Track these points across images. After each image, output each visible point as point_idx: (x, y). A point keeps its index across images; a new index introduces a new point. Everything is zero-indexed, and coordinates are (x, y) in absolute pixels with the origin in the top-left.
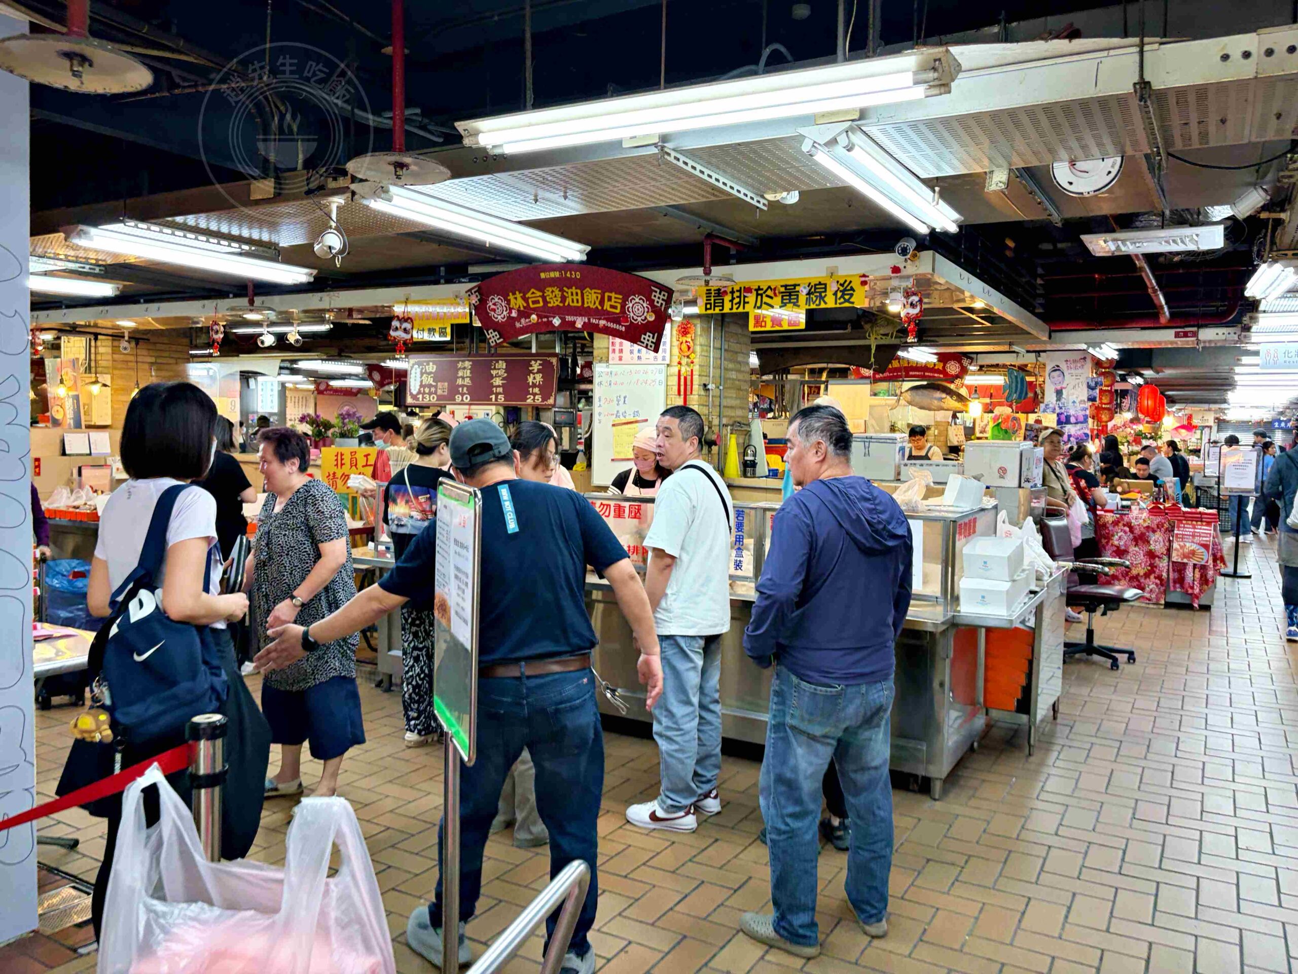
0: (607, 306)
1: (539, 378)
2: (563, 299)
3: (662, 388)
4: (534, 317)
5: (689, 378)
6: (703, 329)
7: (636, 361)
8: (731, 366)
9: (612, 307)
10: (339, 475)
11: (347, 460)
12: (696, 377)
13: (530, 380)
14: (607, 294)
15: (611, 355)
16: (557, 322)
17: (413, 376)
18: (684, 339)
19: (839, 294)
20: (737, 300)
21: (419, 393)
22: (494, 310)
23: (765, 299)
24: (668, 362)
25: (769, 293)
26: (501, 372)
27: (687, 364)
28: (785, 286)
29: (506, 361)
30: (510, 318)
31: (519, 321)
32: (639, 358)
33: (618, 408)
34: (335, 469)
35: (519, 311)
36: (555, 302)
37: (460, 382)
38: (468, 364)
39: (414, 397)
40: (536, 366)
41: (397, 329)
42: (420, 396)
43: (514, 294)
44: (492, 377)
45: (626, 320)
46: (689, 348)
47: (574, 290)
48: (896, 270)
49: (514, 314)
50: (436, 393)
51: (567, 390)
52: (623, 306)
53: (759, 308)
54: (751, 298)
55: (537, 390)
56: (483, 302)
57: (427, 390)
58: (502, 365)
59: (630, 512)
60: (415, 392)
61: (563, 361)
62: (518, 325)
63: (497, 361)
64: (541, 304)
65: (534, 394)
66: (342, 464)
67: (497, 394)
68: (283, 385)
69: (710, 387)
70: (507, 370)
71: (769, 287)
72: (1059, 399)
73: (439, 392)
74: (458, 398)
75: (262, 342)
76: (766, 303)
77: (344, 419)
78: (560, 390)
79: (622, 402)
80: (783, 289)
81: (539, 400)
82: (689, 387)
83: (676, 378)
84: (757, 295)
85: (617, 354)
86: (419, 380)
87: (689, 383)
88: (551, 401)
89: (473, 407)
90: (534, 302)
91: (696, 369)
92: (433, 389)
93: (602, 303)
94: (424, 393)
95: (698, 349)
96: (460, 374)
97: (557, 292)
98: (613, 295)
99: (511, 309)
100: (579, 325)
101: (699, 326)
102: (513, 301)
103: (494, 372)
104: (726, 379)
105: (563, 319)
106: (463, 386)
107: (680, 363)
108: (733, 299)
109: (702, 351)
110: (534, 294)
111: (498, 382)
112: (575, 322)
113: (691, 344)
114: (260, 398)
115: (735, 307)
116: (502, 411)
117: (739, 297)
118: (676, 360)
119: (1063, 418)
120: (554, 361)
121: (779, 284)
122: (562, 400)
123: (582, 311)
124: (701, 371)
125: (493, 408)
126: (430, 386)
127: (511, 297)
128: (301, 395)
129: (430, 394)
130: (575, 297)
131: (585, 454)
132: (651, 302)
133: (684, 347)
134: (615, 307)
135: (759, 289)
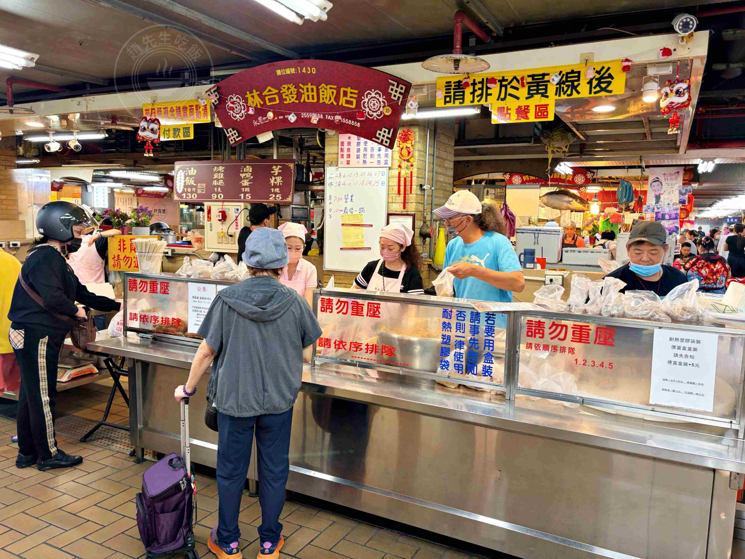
0: (342, 101)
1: (279, 179)
2: (299, 95)
3: (384, 189)
4: (270, 115)
5: (408, 180)
6: (420, 136)
7: (361, 164)
8: (440, 170)
9: (347, 102)
10: (122, 257)
11: (128, 246)
12: (414, 179)
13: (272, 181)
14: (342, 89)
15: (340, 160)
16: (292, 118)
17: (178, 178)
18: (405, 145)
19: (595, 83)
20: (479, 92)
21: (183, 192)
22: (232, 109)
23: (510, 91)
24: (389, 165)
25: (515, 83)
26: (248, 175)
27: (407, 168)
28: (533, 76)
29: (252, 166)
30: (248, 116)
31: (256, 119)
32: (365, 162)
33: (346, 205)
34: (118, 252)
35: (256, 108)
36: (290, 99)
37: (215, 183)
38: (221, 169)
39: (180, 195)
40: (276, 170)
41: (144, 129)
42: (184, 195)
43: (251, 92)
44: (241, 179)
45: (362, 114)
46: (409, 153)
47: (309, 86)
48: (667, 52)
49: (251, 112)
50: (196, 192)
51: (302, 191)
52: (359, 100)
53: (503, 100)
54: (495, 89)
55: (277, 190)
56: (222, 101)
57: (189, 190)
58: (249, 169)
59: (369, 310)
60: (180, 192)
61: (299, 167)
62: (255, 123)
63: (245, 166)
64: (278, 102)
65: (276, 193)
66: (124, 249)
67: (245, 193)
68: (112, 189)
69: (425, 187)
70: (253, 174)
71: (515, 78)
72: (657, 202)
73: (199, 191)
74: (214, 196)
75: (49, 148)
76: (510, 95)
77: (138, 213)
78: (296, 190)
79: (349, 200)
80: (530, 80)
81: (279, 197)
82: (408, 188)
83: (396, 180)
84: (501, 86)
85: (345, 159)
86: (183, 181)
87: (408, 183)
88: (289, 199)
89: (225, 203)
90: (271, 100)
91: (415, 170)
92: (194, 189)
93: (337, 99)
94: (187, 192)
95: (416, 154)
96: (216, 176)
97: (293, 89)
98: (349, 90)
99: (248, 107)
100: (314, 121)
101: (417, 133)
102: (250, 100)
103: (242, 175)
104: (437, 181)
105: (298, 116)
106: (217, 186)
107: (400, 166)
108: (475, 91)
109: (420, 155)
110: (270, 91)
111: (246, 183)
112: (310, 119)
113: (411, 149)
114: (95, 198)
115: (476, 99)
116: (249, 207)
117: (482, 89)
118: (396, 164)
119: (660, 216)
120: (292, 166)
121: (526, 75)
122: (298, 198)
123: (317, 107)
124: (418, 173)
125: (242, 204)
126: (191, 186)
127: (248, 95)
128: (124, 196)
129: (192, 193)
130: (310, 94)
131: (318, 243)
132: (388, 96)
133: (405, 152)
134: (351, 103)
135: (504, 80)
